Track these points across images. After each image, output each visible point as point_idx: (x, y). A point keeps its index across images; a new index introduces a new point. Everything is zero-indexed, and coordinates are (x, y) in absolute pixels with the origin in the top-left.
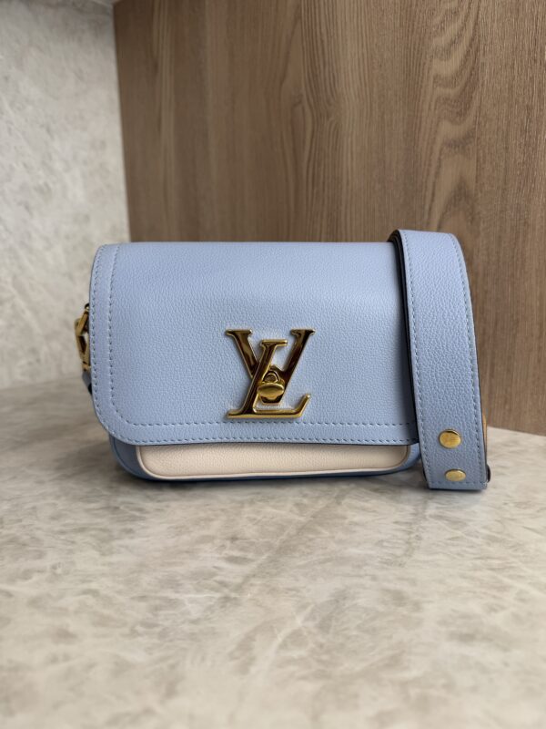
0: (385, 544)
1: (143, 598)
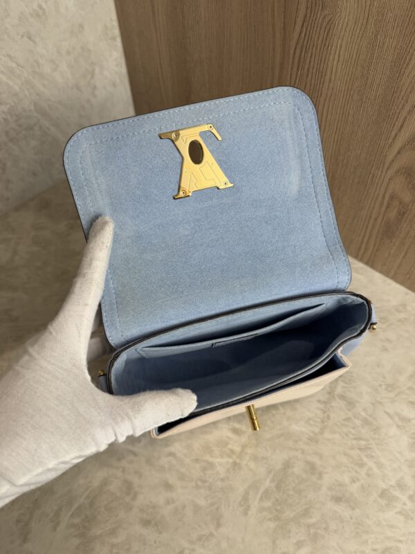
0: (311, 422)
1: (197, 461)
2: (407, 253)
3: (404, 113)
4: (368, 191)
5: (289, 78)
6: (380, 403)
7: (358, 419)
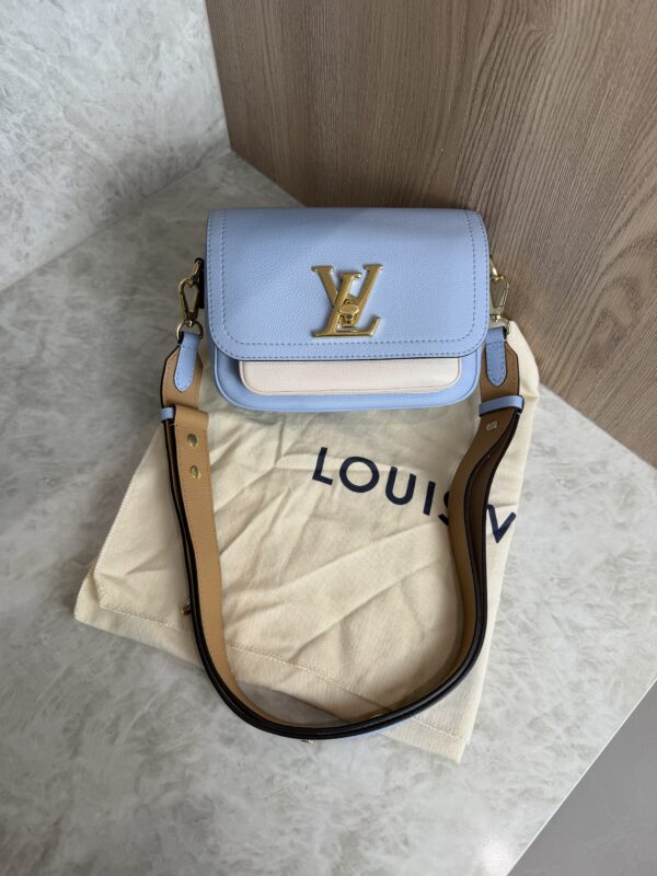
2: (616, 392)
3: (635, 202)
4: (571, 298)
5: (467, 113)
6: (547, 604)
7: (514, 623)
